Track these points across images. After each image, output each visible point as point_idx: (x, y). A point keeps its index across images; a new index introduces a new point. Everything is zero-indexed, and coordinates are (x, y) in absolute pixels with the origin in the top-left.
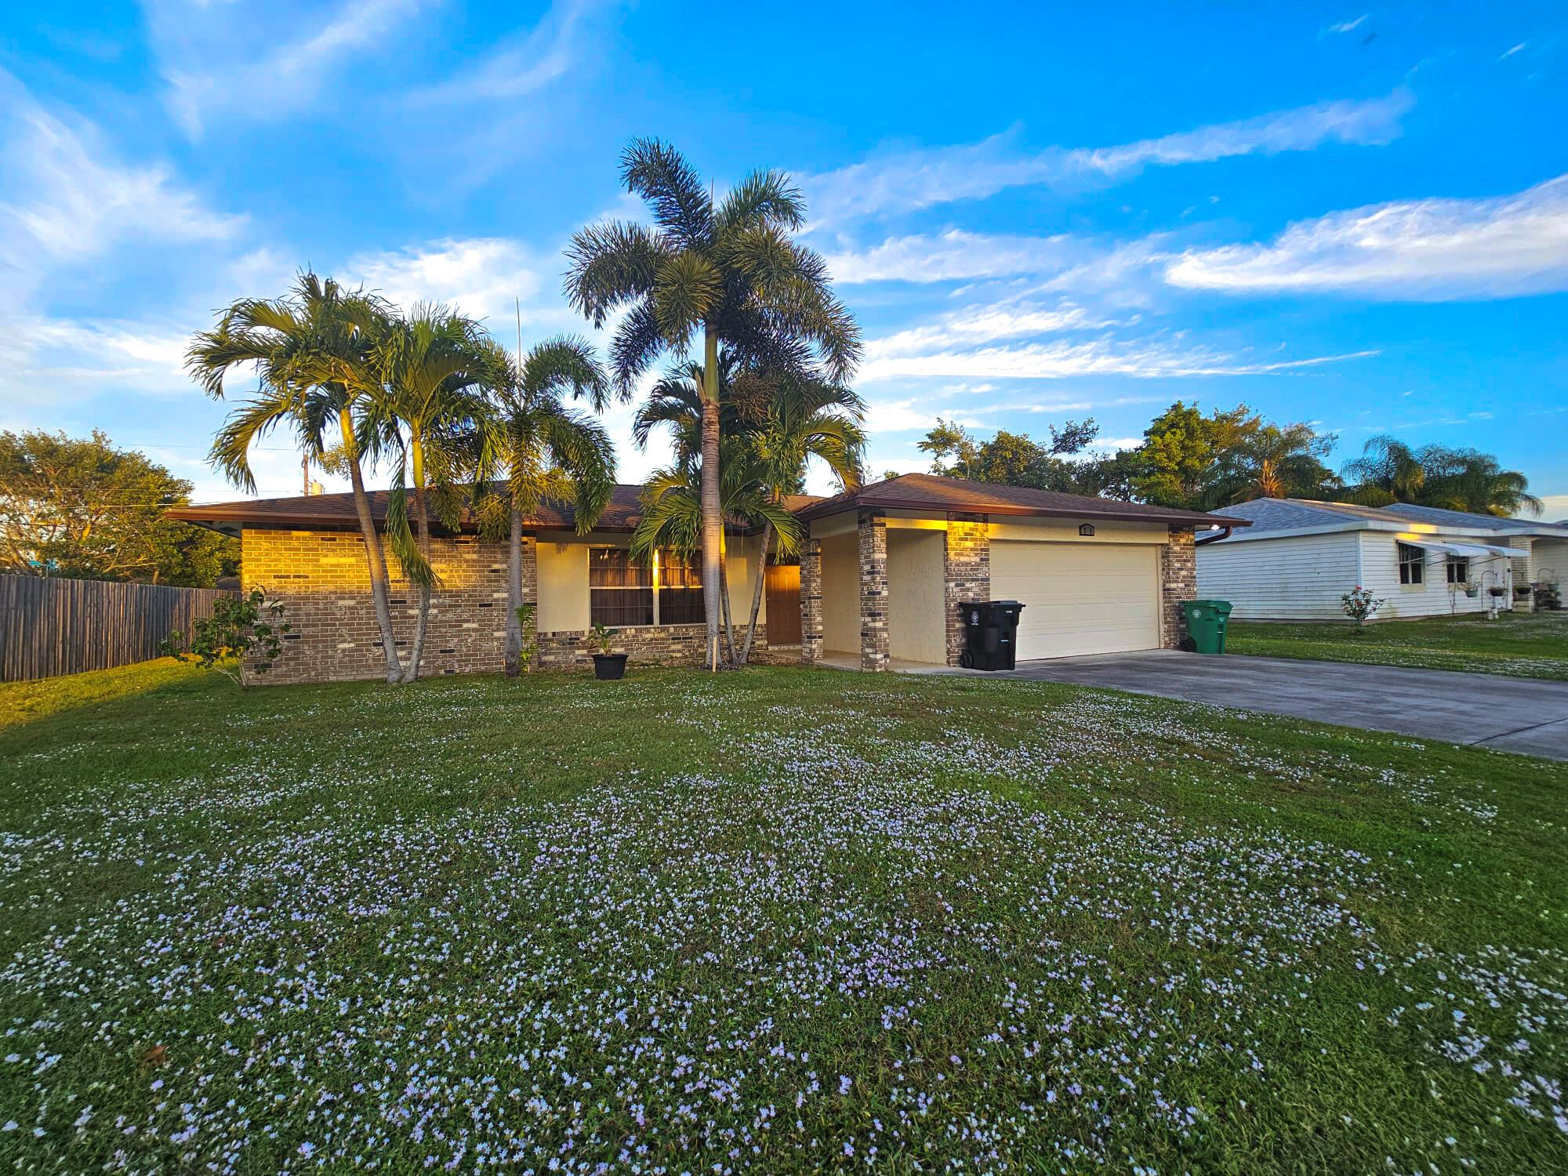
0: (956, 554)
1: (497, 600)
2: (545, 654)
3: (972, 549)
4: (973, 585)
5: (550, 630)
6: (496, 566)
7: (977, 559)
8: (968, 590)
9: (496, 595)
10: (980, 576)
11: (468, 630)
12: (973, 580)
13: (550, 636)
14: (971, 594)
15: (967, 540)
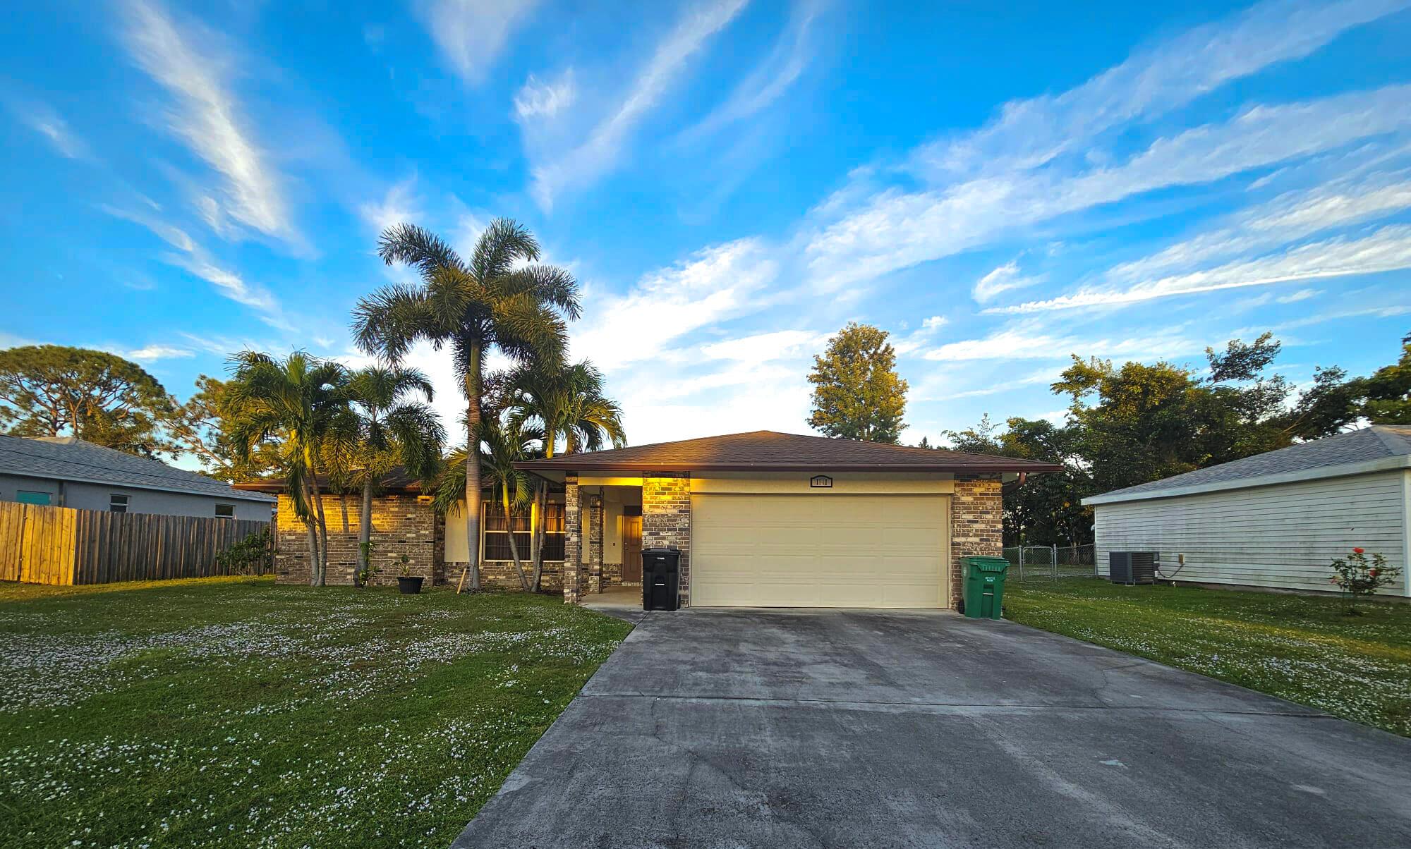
0: (651, 507)
1: (409, 538)
2: (451, 577)
3: (669, 502)
4: (669, 534)
5: (455, 561)
6: (409, 516)
7: (676, 511)
8: (664, 538)
9: (408, 535)
10: (678, 526)
11: (391, 558)
12: (669, 530)
13: (454, 565)
14: (666, 543)
15: (664, 494)
